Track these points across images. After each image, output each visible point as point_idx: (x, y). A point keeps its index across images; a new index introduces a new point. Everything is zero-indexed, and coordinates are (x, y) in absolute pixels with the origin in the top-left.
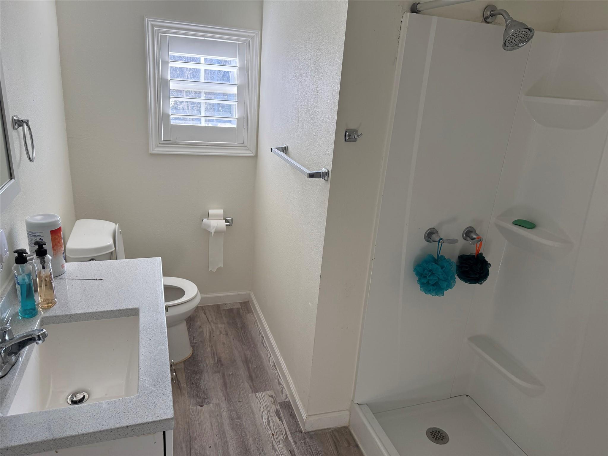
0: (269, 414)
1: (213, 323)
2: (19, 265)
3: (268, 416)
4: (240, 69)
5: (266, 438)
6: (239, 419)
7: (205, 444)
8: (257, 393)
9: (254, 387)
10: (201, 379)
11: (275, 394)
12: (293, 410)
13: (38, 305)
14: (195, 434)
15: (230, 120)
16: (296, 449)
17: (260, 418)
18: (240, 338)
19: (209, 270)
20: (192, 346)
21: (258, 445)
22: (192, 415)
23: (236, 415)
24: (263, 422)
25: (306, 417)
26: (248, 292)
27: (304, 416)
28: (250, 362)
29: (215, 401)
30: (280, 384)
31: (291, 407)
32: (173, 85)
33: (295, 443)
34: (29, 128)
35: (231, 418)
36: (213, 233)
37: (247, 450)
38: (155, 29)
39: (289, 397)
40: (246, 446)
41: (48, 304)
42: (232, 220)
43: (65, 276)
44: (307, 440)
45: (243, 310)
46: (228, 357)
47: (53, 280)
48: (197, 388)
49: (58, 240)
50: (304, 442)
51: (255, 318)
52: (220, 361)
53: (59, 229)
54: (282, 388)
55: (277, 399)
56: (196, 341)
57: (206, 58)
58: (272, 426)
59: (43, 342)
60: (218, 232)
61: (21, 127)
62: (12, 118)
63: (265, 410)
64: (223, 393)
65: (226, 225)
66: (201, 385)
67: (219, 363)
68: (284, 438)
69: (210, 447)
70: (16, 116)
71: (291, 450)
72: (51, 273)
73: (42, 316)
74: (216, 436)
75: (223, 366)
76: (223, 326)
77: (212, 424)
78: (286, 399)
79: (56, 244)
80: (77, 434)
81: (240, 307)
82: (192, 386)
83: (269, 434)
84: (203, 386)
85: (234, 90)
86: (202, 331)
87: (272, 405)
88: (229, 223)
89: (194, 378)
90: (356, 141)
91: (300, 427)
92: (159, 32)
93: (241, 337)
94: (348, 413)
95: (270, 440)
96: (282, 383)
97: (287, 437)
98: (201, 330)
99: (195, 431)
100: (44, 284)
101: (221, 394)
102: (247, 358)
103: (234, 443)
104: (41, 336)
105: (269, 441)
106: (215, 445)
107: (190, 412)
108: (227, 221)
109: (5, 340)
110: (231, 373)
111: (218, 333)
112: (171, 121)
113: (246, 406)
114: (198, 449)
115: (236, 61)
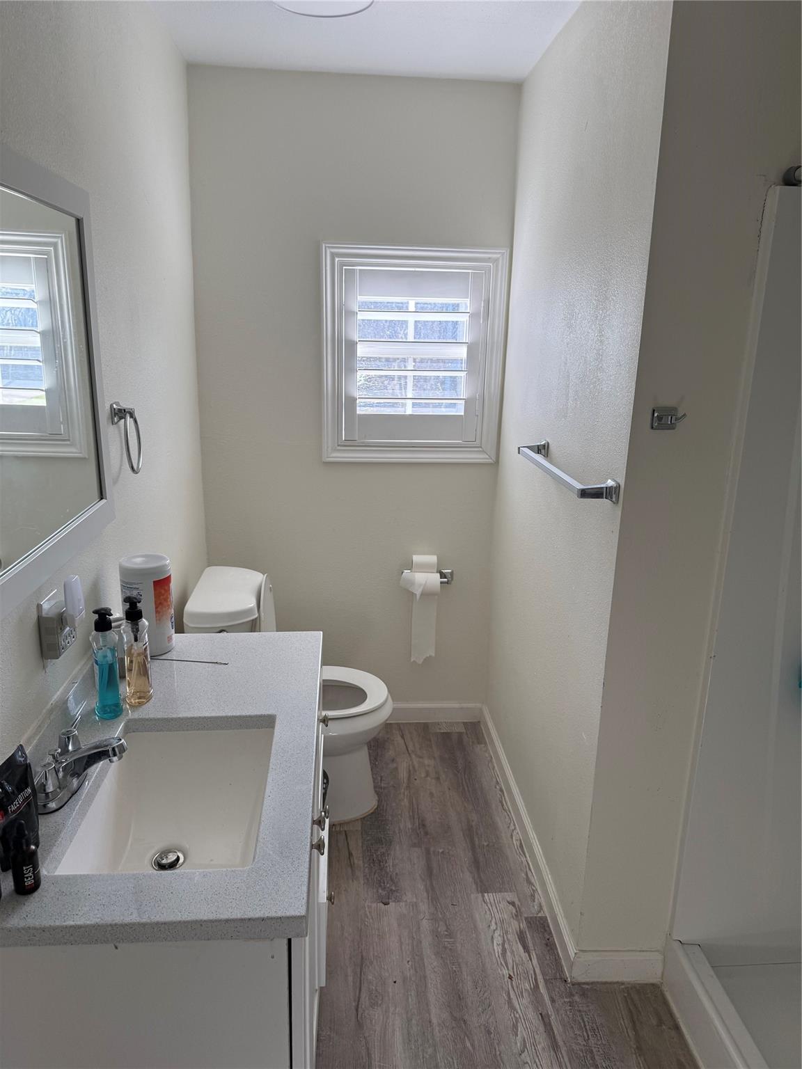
0: (505, 937)
1: (416, 755)
2: (100, 633)
3: (504, 941)
4: (474, 316)
5: (498, 983)
6: (451, 938)
7: (387, 974)
8: (486, 895)
9: (481, 881)
10: (388, 854)
11: (519, 900)
12: (552, 936)
13: (124, 700)
14: (371, 954)
15: (455, 404)
16: (553, 1014)
17: (489, 941)
18: (461, 788)
19: (412, 660)
20: (378, 793)
21: (482, 993)
22: (367, 917)
23: (445, 928)
24: (494, 950)
25: (575, 954)
26: (479, 705)
27: (572, 951)
28: (477, 834)
29: (409, 897)
30: (529, 882)
31: (547, 929)
32: (362, 350)
33: (553, 1001)
34: (136, 421)
35: (436, 934)
36: (418, 597)
37: (460, 999)
38: (337, 259)
39: (545, 908)
40: (459, 990)
41: (140, 698)
42: (452, 574)
43: (173, 655)
44: (577, 998)
45: (469, 736)
46: (438, 820)
47: (149, 660)
48: (381, 870)
49: (165, 597)
50: (570, 1002)
51: (489, 753)
52: (424, 825)
53: (168, 579)
54: (533, 890)
55: (523, 909)
56: (385, 786)
57: (417, 301)
58: (511, 961)
59: (119, 760)
60: (427, 595)
61: (123, 420)
62: (111, 406)
63: (499, 928)
64: (426, 885)
65: (441, 583)
66: (387, 865)
67: (421, 829)
68: (531, 988)
69: (395, 982)
70: (117, 404)
71: (543, 1014)
72: (146, 648)
73: (128, 718)
74: (406, 963)
75: (428, 836)
76: (432, 762)
77: (402, 939)
78: (540, 912)
79: (160, 603)
80: (149, 921)
81: (464, 731)
82: (372, 864)
83: (504, 976)
84: (391, 867)
85: (462, 352)
86: (396, 769)
87: (512, 920)
88: (446, 580)
89: (377, 850)
90: (674, 429)
91: (562, 971)
92: (342, 264)
93: (463, 785)
94: (660, 957)
95: (504, 986)
96: (533, 881)
97: (537, 986)
98: (395, 765)
99: (371, 949)
100: (135, 666)
101: (421, 886)
102: (472, 826)
103: (439, 981)
104: (116, 749)
105: (502, 987)
106: (405, 980)
107: (365, 911)
108: (443, 575)
109: (68, 751)
110: (441, 851)
111: (423, 775)
112: (358, 408)
113: (465, 916)
114: (374, 982)
115: (466, 304)
